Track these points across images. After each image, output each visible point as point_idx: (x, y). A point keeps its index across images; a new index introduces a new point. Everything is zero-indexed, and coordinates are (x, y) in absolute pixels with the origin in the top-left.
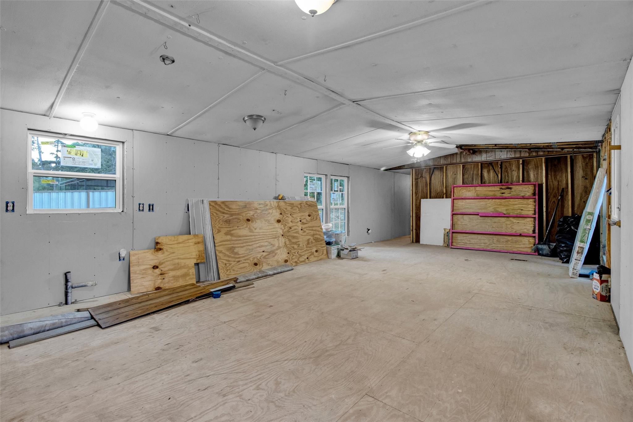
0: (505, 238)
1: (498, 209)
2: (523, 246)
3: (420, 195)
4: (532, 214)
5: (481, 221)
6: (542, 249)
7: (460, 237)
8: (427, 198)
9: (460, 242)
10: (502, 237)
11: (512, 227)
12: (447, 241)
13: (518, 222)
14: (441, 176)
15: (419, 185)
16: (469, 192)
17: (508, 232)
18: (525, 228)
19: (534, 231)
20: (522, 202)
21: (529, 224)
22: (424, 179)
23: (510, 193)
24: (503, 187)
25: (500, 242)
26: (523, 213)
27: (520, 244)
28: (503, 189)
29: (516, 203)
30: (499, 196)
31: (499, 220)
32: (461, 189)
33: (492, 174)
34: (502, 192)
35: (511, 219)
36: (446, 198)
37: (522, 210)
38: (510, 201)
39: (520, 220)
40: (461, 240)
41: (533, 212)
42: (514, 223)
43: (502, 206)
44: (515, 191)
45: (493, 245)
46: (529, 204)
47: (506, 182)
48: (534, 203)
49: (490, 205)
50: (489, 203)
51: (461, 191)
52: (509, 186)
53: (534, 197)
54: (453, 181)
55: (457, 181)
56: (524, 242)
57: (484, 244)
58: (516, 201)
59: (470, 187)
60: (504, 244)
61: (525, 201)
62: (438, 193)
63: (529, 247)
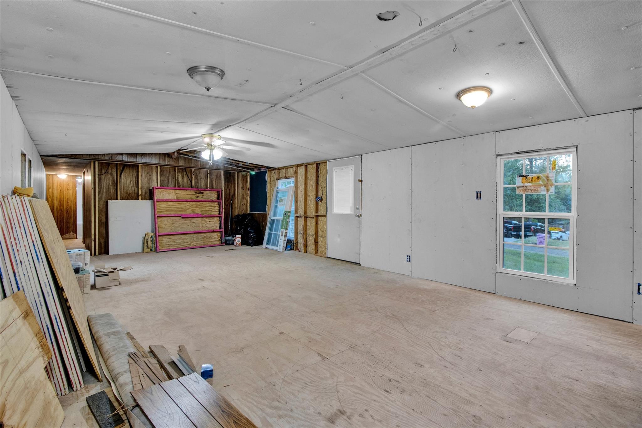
0: (202, 235)
1: (195, 211)
2: (214, 240)
3: (104, 195)
4: (217, 214)
5: (183, 222)
6: (229, 240)
7: (165, 240)
8: (117, 199)
9: (165, 245)
10: (200, 234)
11: (206, 225)
12: (151, 246)
13: (210, 221)
14: (133, 175)
15: (103, 183)
16: (170, 194)
17: (204, 230)
18: (214, 225)
19: (220, 227)
20: (210, 205)
21: (217, 222)
22: (110, 176)
23: (203, 197)
24: (198, 192)
25: (199, 239)
26: (212, 214)
27: (212, 239)
28: (197, 193)
29: (207, 205)
30: (195, 199)
31: (197, 220)
32: (162, 191)
33: (186, 179)
34: (197, 196)
35: (205, 219)
36: (141, 200)
37: (211, 211)
38: (203, 204)
39: (210, 219)
40: (165, 242)
41: (218, 213)
42: (207, 222)
43: (197, 208)
44: (206, 195)
45: (194, 243)
46: (215, 206)
47: (196, 187)
48: (218, 206)
49: (188, 207)
50: (188, 206)
51: (162, 193)
52: (202, 191)
53: (218, 201)
54: (148, 182)
55: (152, 183)
56: (215, 237)
57: (187, 243)
58: (207, 204)
59: (170, 190)
60: (201, 241)
61: (212, 204)
62: (129, 194)
63: (218, 240)
